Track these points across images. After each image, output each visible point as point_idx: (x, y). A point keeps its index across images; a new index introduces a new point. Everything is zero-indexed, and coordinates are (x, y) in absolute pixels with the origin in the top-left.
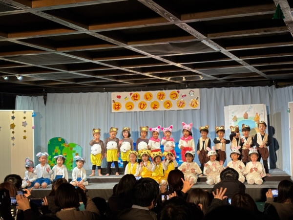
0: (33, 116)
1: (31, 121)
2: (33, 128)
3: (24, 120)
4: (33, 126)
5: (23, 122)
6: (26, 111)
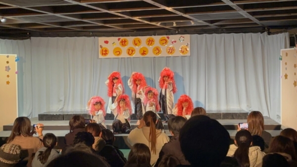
0: (16, 61)
1: (14, 66)
2: (16, 73)
3: (7, 65)
5: (6, 67)
6: (9, 55)
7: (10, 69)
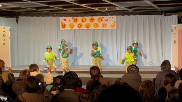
0: (9, 31)
1: (8, 34)
2: (10, 38)
3: (4, 33)
4: (10, 37)
5: (3, 34)
6: (5, 27)
7: (5, 36)
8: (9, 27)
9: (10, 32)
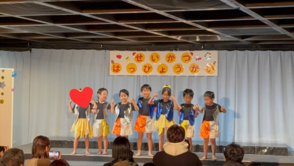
0: (13, 76)
3: (2, 81)
4: (13, 88)
6: (5, 69)
7: (5, 85)
8: (13, 70)
9: (13, 78)
